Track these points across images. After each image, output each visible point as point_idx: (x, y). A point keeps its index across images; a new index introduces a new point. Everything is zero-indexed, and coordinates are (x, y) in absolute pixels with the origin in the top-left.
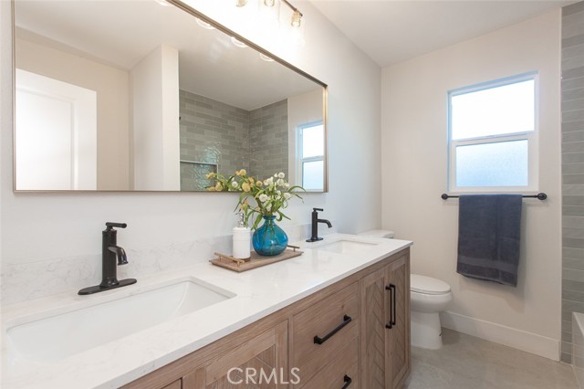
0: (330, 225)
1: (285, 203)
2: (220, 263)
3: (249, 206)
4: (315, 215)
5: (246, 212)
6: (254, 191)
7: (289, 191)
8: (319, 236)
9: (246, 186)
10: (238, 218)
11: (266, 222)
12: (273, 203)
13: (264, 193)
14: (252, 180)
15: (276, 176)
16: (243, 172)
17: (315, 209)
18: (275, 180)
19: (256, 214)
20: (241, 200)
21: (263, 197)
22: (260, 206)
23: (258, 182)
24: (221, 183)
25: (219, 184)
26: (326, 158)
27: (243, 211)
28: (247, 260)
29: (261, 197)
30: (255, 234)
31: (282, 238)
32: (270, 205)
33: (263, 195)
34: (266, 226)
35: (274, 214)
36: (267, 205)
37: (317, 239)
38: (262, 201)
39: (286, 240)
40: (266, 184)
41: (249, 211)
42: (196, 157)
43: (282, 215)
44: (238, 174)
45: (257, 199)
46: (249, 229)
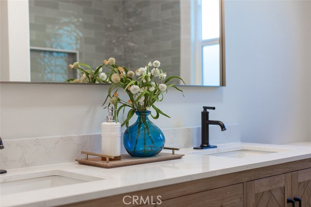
0: (223, 127)
1: (160, 97)
2: (87, 161)
3: (119, 100)
4: (205, 115)
5: (116, 105)
6: (125, 82)
7: (166, 82)
8: (211, 143)
9: (115, 77)
10: (107, 112)
11: (139, 118)
12: (146, 95)
13: (136, 84)
14: (121, 69)
15: (150, 64)
16: (112, 60)
17: (205, 108)
18: (150, 69)
19: (128, 109)
20: (110, 92)
21: (135, 89)
22: (132, 100)
23: (130, 72)
24: (87, 74)
25: (84, 75)
26: (222, 41)
27: (112, 105)
28: (117, 158)
29: (131, 89)
30: (126, 132)
31: (157, 137)
32: (143, 98)
33: (134, 86)
34: (139, 124)
35: (148, 109)
36: (139, 98)
37: (209, 147)
38: (133, 92)
39: (163, 140)
40: (138, 74)
41: (119, 105)
42: (48, 43)
43: (158, 111)
44: (107, 62)
45: (128, 91)
46: (119, 124)
